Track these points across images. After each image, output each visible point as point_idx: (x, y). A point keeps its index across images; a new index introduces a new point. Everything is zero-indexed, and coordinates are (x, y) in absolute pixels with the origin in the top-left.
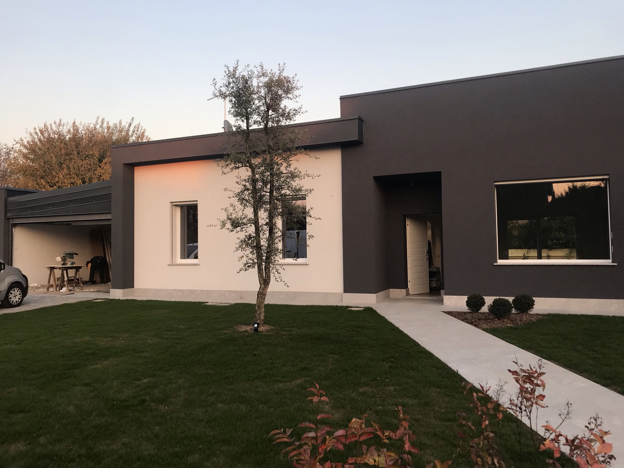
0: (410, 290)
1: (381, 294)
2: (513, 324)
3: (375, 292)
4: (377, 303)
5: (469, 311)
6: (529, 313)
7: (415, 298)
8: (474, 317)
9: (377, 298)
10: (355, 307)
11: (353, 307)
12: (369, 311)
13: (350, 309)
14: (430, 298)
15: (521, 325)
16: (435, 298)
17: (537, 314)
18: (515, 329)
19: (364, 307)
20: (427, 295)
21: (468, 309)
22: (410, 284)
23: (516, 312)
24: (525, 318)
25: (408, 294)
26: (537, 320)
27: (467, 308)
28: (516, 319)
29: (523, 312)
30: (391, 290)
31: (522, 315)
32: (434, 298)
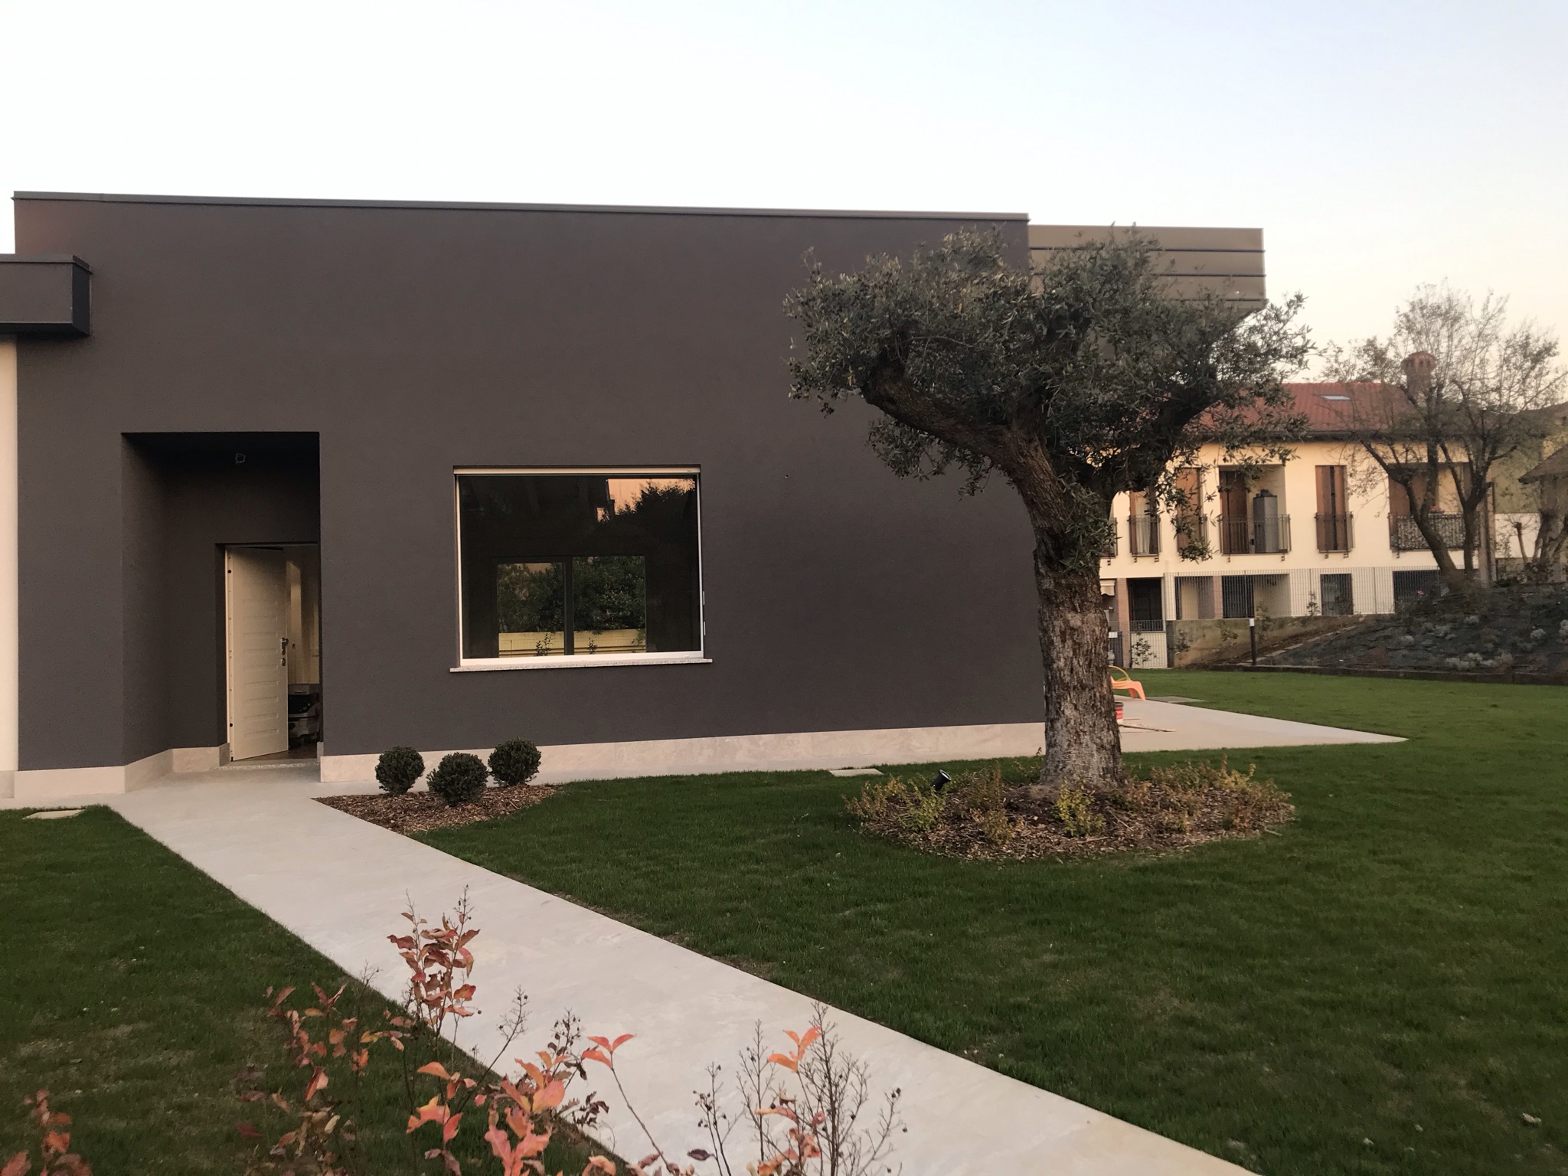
0: (232, 748)
1: (143, 766)
2: (487, 815)
3: (124, 761)
4: (129, 790)
5: (382, 791)
6: (528, 784)
7: (245, 768)
8: (394, 806)
9: (128, 779)
10: (52, 810)
11: (47, 810)
12: (100, 817)
13: (33, 816)
14: (288, 766)
15: (505, 814)
16: (302, 765)
17: (547, 785)
18: (489, 826)
19: (83, 808)
20: (280, 758)
21: (381, 787)
22: (233, 731)
23: (497, 785)
24: (517, 796)
25: (225, 759)
26: (543, 800)
27: (378, 783)
28: (496, 802)
29: (513, 783)
30: (175, 751)
31: (510, 791)
32: (298, 765)
